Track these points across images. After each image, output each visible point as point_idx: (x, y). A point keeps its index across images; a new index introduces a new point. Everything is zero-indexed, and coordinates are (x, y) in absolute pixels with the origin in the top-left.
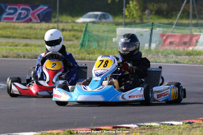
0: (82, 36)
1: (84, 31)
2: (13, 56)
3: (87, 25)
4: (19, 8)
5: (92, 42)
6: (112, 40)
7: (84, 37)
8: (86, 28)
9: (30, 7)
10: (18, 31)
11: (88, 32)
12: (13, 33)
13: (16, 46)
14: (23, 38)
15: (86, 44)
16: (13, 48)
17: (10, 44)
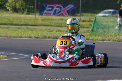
0: (93, 25)
1: (94, 21)
2: (42, 37)
3: (96, 17)
4: (55, 6)
5: (98, 28)
6: (115, 28)
7: (94, 25)
8: (95, 19)
9: (62, 5)
10: (54, 22)
11: (96, 22)
12: (50, 23)
13: (51, 31)
14: (57, 26)
15: (95, 30)
16: (48, 32)
17: (47, 30)
